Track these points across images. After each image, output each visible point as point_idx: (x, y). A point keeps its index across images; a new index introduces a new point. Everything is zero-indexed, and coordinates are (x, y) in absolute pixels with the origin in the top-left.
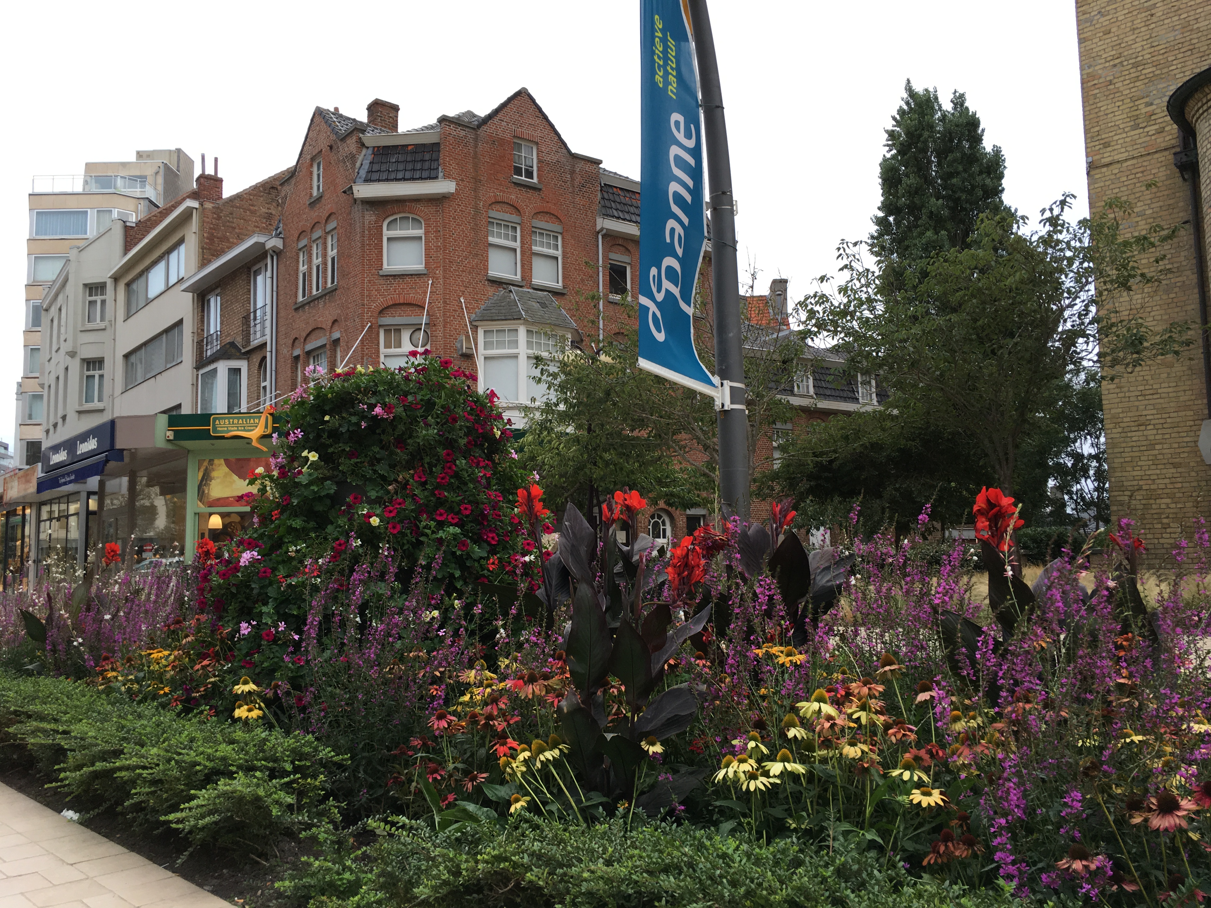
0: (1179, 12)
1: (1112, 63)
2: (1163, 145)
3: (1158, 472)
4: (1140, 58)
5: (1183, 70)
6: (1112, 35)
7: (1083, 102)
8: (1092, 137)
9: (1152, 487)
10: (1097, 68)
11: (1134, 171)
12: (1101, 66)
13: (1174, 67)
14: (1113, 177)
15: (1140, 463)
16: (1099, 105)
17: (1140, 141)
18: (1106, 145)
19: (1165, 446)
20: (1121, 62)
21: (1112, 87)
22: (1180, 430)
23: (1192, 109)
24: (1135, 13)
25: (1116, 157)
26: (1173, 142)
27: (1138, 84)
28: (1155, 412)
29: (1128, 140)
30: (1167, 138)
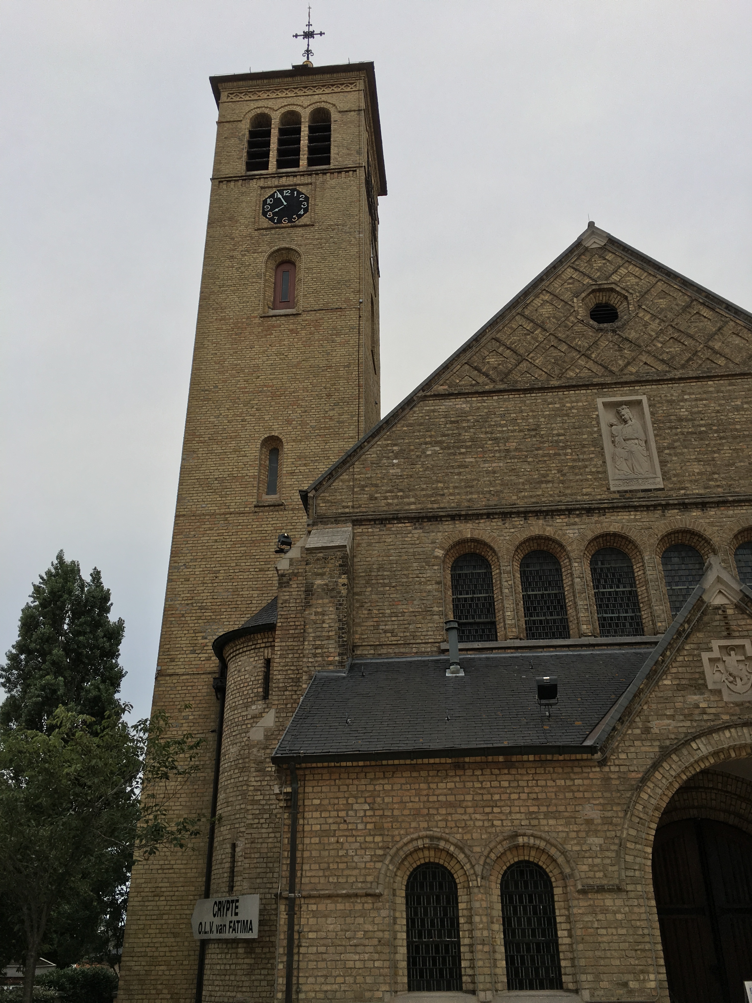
0: (233, 581)
1: (186, 602)
2: (209, 670)
3: (161, 940)
4: (204, 604)
5: (229, 620)
6: (190, 582)
7: (163, 624)
8: (164, 652)
9: (156, 954)
10: (177, 602)
11: (187, 684)
12: (179, 602)
13: (224, 617)
14: (172, 685)
15: (150, 931)
16: (173, 629)
17: (194, 663)
18: (172, 660)
19: (171, 917)
20: (192, 603)
21: (183, 619)
22: (183, 902)
23: (228, 651)
24: (206, 572)
25: (177, 671)
26: (215, 669)
27: (200, 621)
28: (168, 885)
29: (187, 660)
30: (212, 666)
